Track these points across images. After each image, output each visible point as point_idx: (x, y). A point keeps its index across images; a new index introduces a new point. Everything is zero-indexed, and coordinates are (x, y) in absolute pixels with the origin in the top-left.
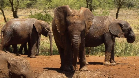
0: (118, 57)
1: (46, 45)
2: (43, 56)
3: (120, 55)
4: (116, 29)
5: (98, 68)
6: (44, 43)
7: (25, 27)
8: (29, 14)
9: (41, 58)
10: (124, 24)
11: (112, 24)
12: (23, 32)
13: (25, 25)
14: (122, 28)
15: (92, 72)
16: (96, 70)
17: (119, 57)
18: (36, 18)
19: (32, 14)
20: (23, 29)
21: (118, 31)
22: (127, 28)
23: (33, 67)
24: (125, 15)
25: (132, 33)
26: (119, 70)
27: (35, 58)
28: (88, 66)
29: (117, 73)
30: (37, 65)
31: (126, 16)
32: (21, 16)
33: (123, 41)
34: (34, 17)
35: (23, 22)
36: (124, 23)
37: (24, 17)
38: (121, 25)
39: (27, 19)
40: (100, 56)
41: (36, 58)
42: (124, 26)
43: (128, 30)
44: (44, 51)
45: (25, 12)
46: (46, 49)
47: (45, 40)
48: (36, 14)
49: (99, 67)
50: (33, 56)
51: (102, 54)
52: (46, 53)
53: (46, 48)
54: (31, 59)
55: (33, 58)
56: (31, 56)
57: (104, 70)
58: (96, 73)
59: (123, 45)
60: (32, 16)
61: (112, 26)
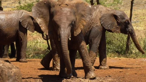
0: (134, 58)
1: (40, 46)
2: (36, 60)
3: (137, 57)
4: (110, 22)
5: (108, 74)
6: (37, 42)
7: (11, 21)
8: (17, 5)
9: (33, 62)
10: (120, 16)
11: (105, 15)
12: (9, 29)
13: (11, 19)
14: (117, 21)
15: (101, 78)
16: (106, 77)
17: (136, 59)
18: (26, 10)
19: (21, 5)
20: (9, 25)
21: (112, 25)
22: (124, 20)
23: (24, 75)
24: (143, 3)
25: (130, 27)
26: (136, 75)
27: (25, 62)
28: (96, 72)
29: (133, 79)
30: (29, 71)
31: (145, 5)
32: (7, 7)
33: (141, 38)
34: (23, 9)
35: (9, 15)
36: (120, 14)
37: (10, 9)
38: (115, 17)
39: (14, 11)
40: (110, 58)
41: (27, 62)
42: (119, 17)
43: (125, 22)
44: (37, 53)
45: (11, 2)
46: (40, 51)
47: (39, 38)
48: (26, 5)
49: (109, 72)
50: (23, 60)
51: (113, 55)
52: (40, 55)
53: (40, 49)
54: (21, 63)
55: (23, 62)
56: (20, 60)
57: (116, 76)
58: (106, 80)
59: (141, 43)
60: (21, 7)
61: (105, 18)
